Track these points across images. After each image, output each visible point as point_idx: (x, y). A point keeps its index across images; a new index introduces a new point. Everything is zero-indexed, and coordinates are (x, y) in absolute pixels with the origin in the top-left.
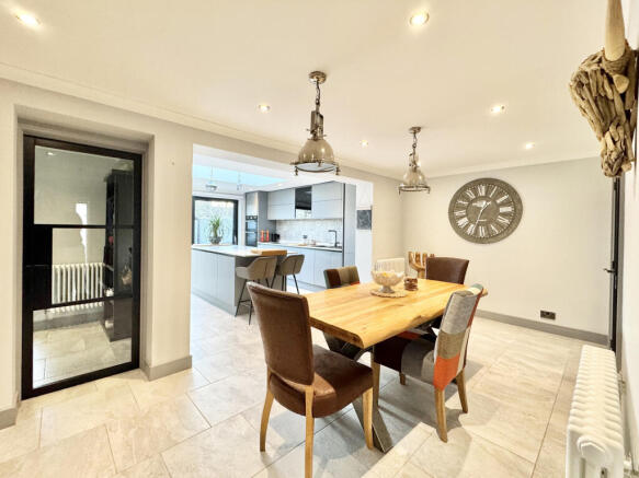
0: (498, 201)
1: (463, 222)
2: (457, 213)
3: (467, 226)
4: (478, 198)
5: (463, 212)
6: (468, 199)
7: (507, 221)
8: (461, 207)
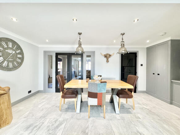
0: (17, 52)
3: (3, 62)
4: (8, 48)
6: (3, 47)
7: (20, 61)
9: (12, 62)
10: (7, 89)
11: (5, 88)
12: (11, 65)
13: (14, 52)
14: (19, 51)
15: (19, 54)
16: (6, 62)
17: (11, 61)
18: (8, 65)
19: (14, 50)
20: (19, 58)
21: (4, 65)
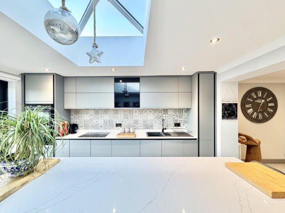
0: (268, 100)
1: (250, 111)
2: (247, 106)
3: (253, 113)
4: (258, 98)
5: (250, 106)
6: (252, 98)
7: (272, 111)
8: (249, 103)
9: (262, 113)
10: (257, 142)
11: (256, 141)
12: (260, 117)
13: (263, 101)
14: (271, 98)
15: (270, 102)
16: (255, 113)
17: (260, 112)
18: (258, 116)
19: (264, 99)
20: (271, 107)
21: (253, 116)
